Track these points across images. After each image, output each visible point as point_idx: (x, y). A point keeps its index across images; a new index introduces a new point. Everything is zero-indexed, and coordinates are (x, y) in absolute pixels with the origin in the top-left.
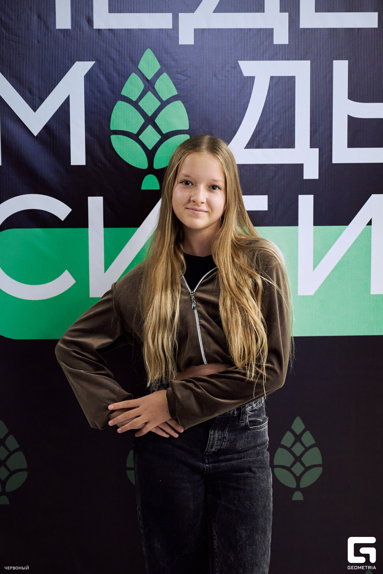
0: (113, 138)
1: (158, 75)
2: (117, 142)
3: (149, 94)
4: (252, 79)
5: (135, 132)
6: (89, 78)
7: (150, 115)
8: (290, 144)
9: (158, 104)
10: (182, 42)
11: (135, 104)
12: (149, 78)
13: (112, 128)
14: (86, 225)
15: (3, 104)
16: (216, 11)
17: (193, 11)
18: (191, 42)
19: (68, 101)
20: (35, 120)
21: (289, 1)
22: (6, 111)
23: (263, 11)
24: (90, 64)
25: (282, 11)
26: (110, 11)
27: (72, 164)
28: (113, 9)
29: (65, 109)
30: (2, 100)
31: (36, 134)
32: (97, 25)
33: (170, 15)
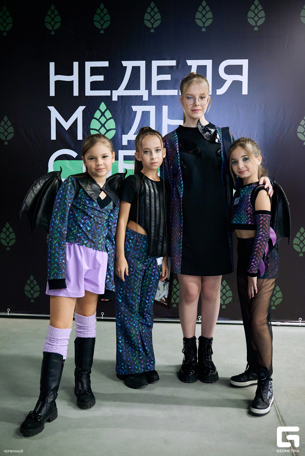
0: (91, 131)
1: (106, 111)
3: (103, 116)
4: (136, 112)
5: (98, 129)
6: (83, 112)
7: (103, 124)
10: (113, 100)
11: (98, 120)
12: (103, 112)
13: (91, 128)
15: (57, 120)
16: (124, 90)
17: (117, 90)
18: (117, 100)
19: (77, 119)
20: (67, 125)
21: (148, 86)
22: (58, 123)
23: (139, 89)
24: (84, 107)
25: (146, 89)
26: (91, 90)
27: (78, 139)
28: (92, 89)
29: (76, 122)
30: (56, 119)
31: (67, 130)
32: (87, 94)
33: (110, 91)
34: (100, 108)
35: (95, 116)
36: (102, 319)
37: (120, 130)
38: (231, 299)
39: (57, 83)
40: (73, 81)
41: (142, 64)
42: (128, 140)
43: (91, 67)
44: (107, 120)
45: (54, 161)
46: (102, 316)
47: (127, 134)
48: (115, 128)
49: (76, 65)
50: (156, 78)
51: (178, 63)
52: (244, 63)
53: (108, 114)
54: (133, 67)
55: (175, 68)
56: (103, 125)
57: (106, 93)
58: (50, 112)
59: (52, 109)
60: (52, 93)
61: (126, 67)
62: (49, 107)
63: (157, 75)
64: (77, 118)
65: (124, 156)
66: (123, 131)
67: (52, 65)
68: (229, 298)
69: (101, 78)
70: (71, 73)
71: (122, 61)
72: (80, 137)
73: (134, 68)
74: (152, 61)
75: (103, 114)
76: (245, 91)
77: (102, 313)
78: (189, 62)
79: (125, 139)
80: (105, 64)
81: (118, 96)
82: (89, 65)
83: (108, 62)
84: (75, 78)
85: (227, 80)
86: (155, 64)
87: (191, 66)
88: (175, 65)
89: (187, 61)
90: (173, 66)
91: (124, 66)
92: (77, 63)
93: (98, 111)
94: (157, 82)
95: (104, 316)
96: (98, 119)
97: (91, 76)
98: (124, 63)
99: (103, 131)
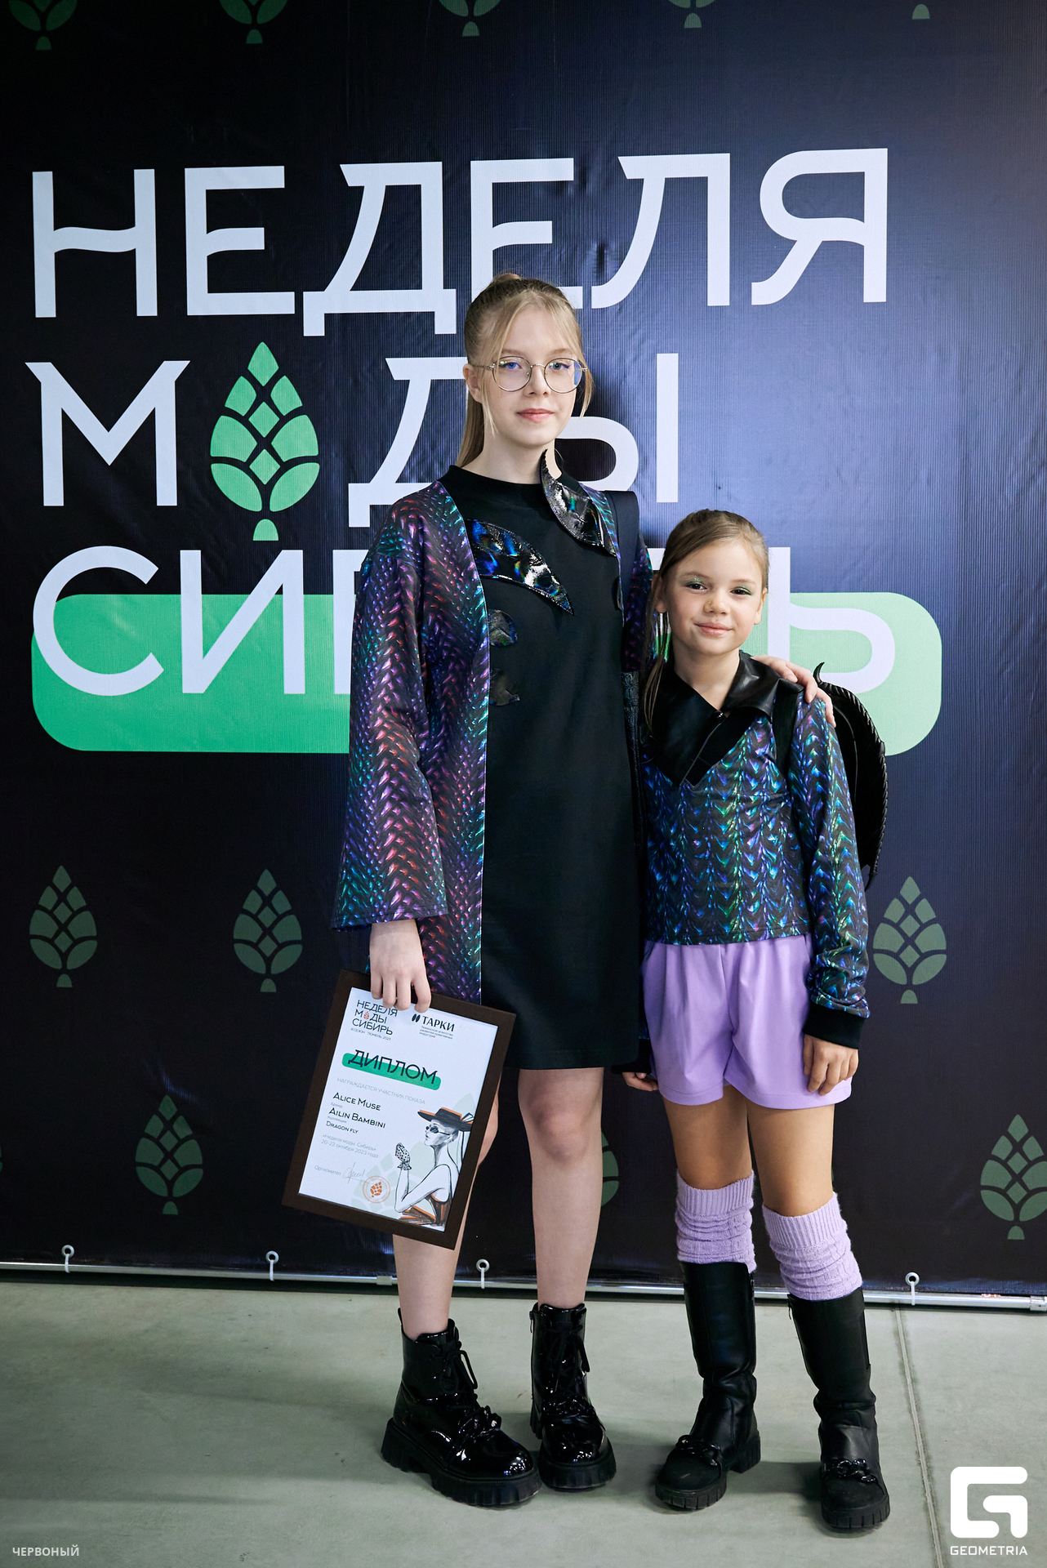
0: (214, 467)
1: (275, 379)
2: (221, 474)
3: (264, 405)
4: (405, 384)
5: (244, 459)
6: (182, 384)
7: (264, 435)
9: (276, 420)
10: (308, 331)
11: (244, 420)
12: (263, 384)
13: (213, 454)
14: (176, 590)
15: (67, 421)
16: (355, 288)
17: (323, 289)
18: (320, 331)
19: (152, 415)
20: (109, 443)
21: (457, 271)
22: (71, 434)
23: (419, 287)
24: (183, 365)
25: (446, 287)
26: (210, 291)
27: (158, 504)
28: (214, 287)
29: (148, 428)
30: (65, 417)
31: (110, 463)
32: (192, 310)
33: (292, 294)
34: (250, 368)
35: (228, 404)
36: (272, 1279)
37: (338, 464)
39: (66, 261)
40: (133, 252)
41: (427, 176)
42: (372, 507)
43: (208, 192)
44: (284, 420)
45: (58, 599)
46: (268, 1270)
47: (368, 481)
48: (316, 453)
49: (144, 181)
50: (487, 237)
51: (581, 171)
52: (872, 164)
53: (286, 395)
54: (388, 188)
55: (571, 190)
56: (264, 443)
57: (279, 303)
58: (35, 385)
59: (44, 372)
60: (45, 305)
61: (361, 189)
62: (33, 366)
63: (495, 223)
64: (154, 410)
66: (353, 467)
67: (43, 184)
69: (251, 239)
70: (124, 219)
71: (341, 165)
72: (167, 493)
73: (393, 193)
74: (472, 162)
75: (263, 394)
76: (875, 287)
77: (270, 1253)
78: (633, 166)
79: (361, 503)
80: (271, 177)
81: (329, 318)
82: (200, 182)
83: (282, 168)
84: (140, 239)
85: (795, 242)
86: (485, 175)
87: (640, 183)
88: (572, 179)
89: (621, 159)
90: (561, 185)
91: (352, 182)
92: (151, 173)
93: (242, 380)
94: (496, 252)
95: (277, 1268)
96: (243, 414)
97: (209, 231)
98: (354, 174)
99: (265, 467)
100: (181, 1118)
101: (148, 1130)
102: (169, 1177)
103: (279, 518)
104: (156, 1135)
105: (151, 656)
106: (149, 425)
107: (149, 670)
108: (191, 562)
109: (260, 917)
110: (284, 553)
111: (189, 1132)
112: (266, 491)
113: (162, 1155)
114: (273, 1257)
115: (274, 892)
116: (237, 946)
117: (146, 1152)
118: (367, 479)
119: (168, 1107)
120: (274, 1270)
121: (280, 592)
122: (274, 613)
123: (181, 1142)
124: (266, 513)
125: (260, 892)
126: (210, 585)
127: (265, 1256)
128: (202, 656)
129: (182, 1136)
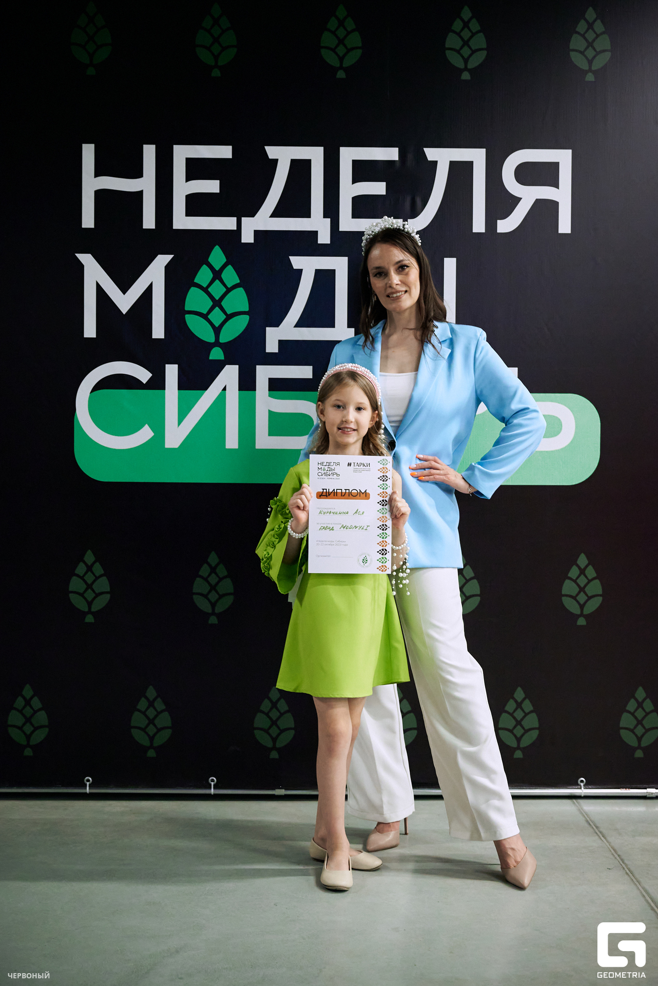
0: (187, 317)
1: (224, 267)
2: (191, 320)
3: (217, 281)
4: (301, 271)
5: (205, 313)
6: (168, 268)
8: (332, 324)
9: (225, 290)
10: (244, 240)
11: (205, 290)
12: (217, 269)
13: (187, 308)
14: (163, 388)
15: (99, 288)
16: (271, 216)
17: (254, 216)
18: (251, 240)
19: (151, 284)
20: (124, 302)
21: (331, 210)
22: (101, 295)
23: (309, 216)
24: (169, 257)
25: (325, 216)
26: (187, 215)
27: (153, 338)
28: (190, 212)
29: (148, 293)
30: (98, 285)
31: (124, 314)
32: (176, 226)
33: (235, 219)
34: (209, 260)
35: (196, 281)
36: (212, 794)
37: (259, 316)
38: (534, 734)
39: (101, 196)
40: (142, 192)
41: (315, 155)
43: (188, 159)
44: (229, 290)
45: (91, 393)
46: (210, 788)
48: (247, 309)
49: (149, 152)
50: (349, 190)
51: (401, 154)
52: (563, 158)
53: (231, 276)
54: (293, 161)
55: (397, 166)
56: (217, 303)
57: (227, 223)
58: (80, 267)
59: (87, 259)
60: (88, 220)
61: (277, 160)
62: (80, 256)
63: (354, 182)
64: (152, 282)
65: (271, 380)
66: (269, 318)
67: (88, 152)
68: (529, 733)
69: (212, 186)
70: (137, 173)
71: (266, 148)
72: (158, 331)
74: (340, 148)
75: (217, 275)
76: (565, 226)
77: (211, 778)
78: (431, 153)
79: (273, 338)
80: (224, 152)
81: (256, 232)
82: (182, 153)
83: (230, 147)
84: (146, 185)
85: (521, 199)
86: (348, 155)
87: (435, 163)
88: (397, 159)
89: (425, 149)
90: (391, 163)
91: (270, 157)
92: (153, 147)
93: (205, 267)
94: (354, 199)
95: (216, 787)
96: (205, 285)
97: (187, 181)
98: (272, 152)
99: (217, 317)
100: (159, 699)
101: (139, 707)
102: (151, 734)
103: (224, 347)
104: (143, 710)
105: (147, 426)
106: (149, 291)
107: (145, 434)
108: (172, 372)
109: (209, 579)
110: (227, 366)
111: (164, 707)
112: (217, 330)
113: (147, 722)
114: (213, 781)
115: (217, 565)
116: (194, 597)
117: (138, 719)
118: (277, 325)
119: (151, 692)
120: (214, 788)
121: (225, 389)
122: (221, 401)
123: (159, 713)
124: (217, 343)
125: (210, 565)
126: (183, 385)
127: (208, 781)
128: (177, 426)
129: (159, 710)
